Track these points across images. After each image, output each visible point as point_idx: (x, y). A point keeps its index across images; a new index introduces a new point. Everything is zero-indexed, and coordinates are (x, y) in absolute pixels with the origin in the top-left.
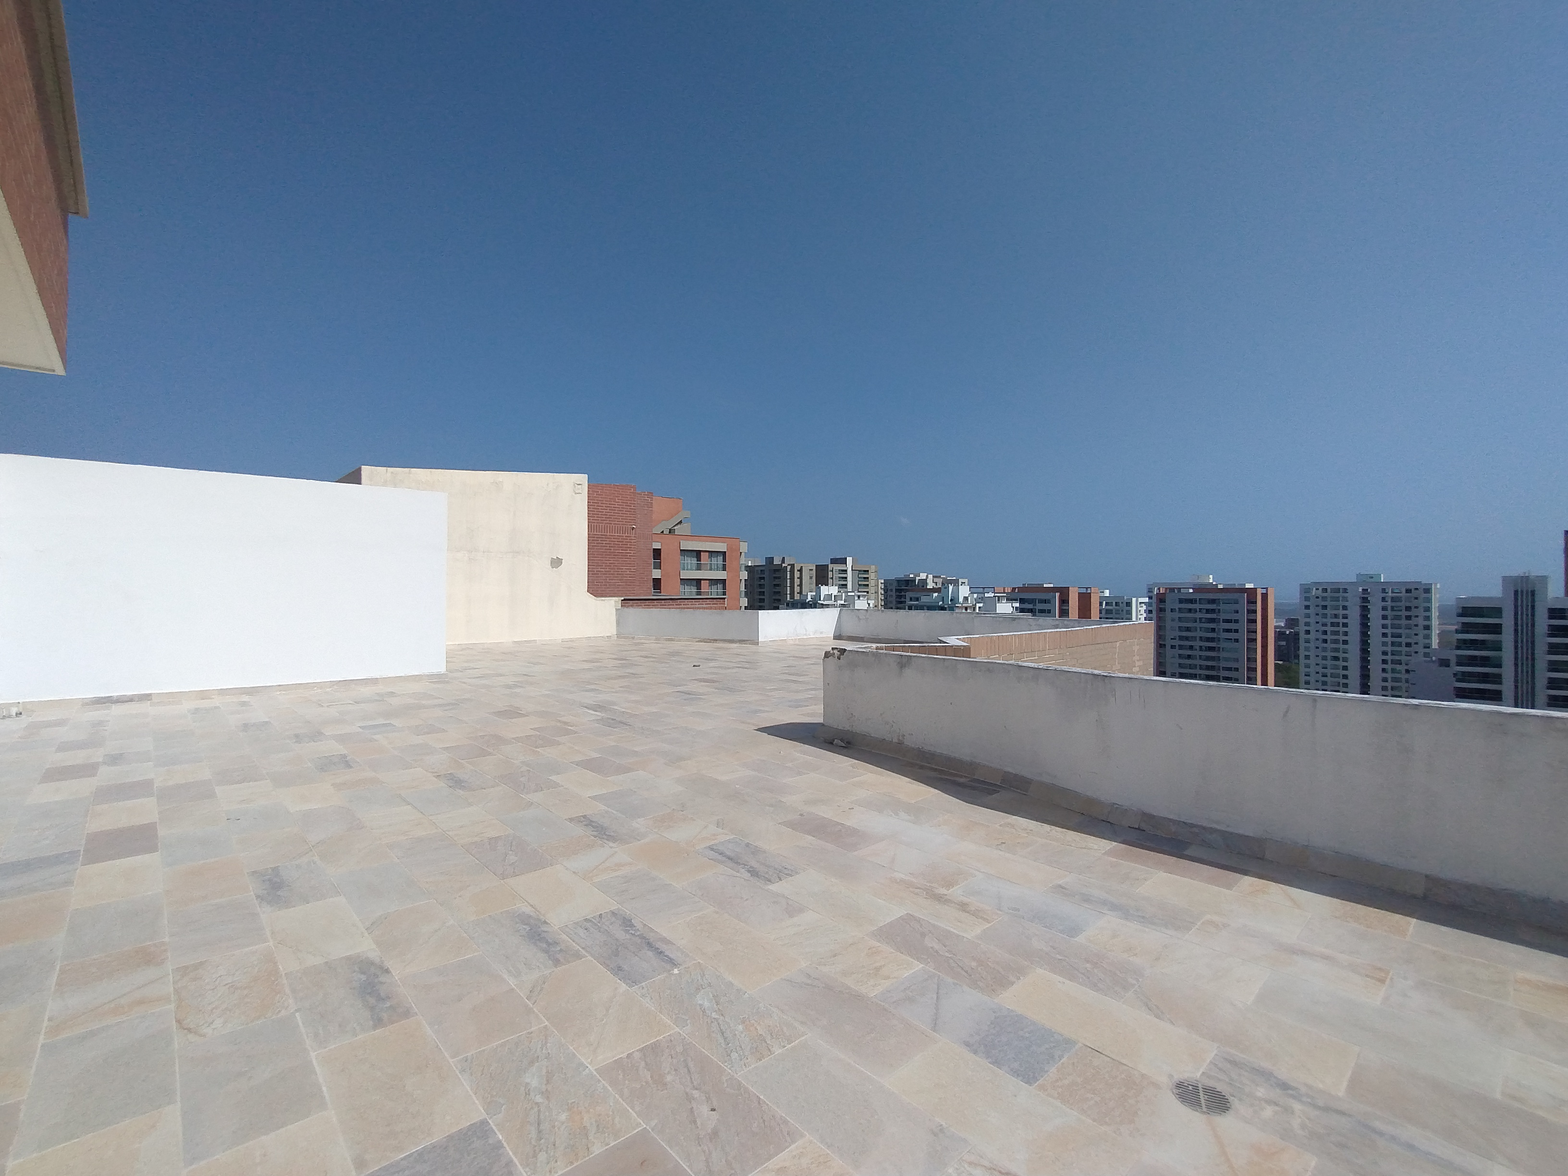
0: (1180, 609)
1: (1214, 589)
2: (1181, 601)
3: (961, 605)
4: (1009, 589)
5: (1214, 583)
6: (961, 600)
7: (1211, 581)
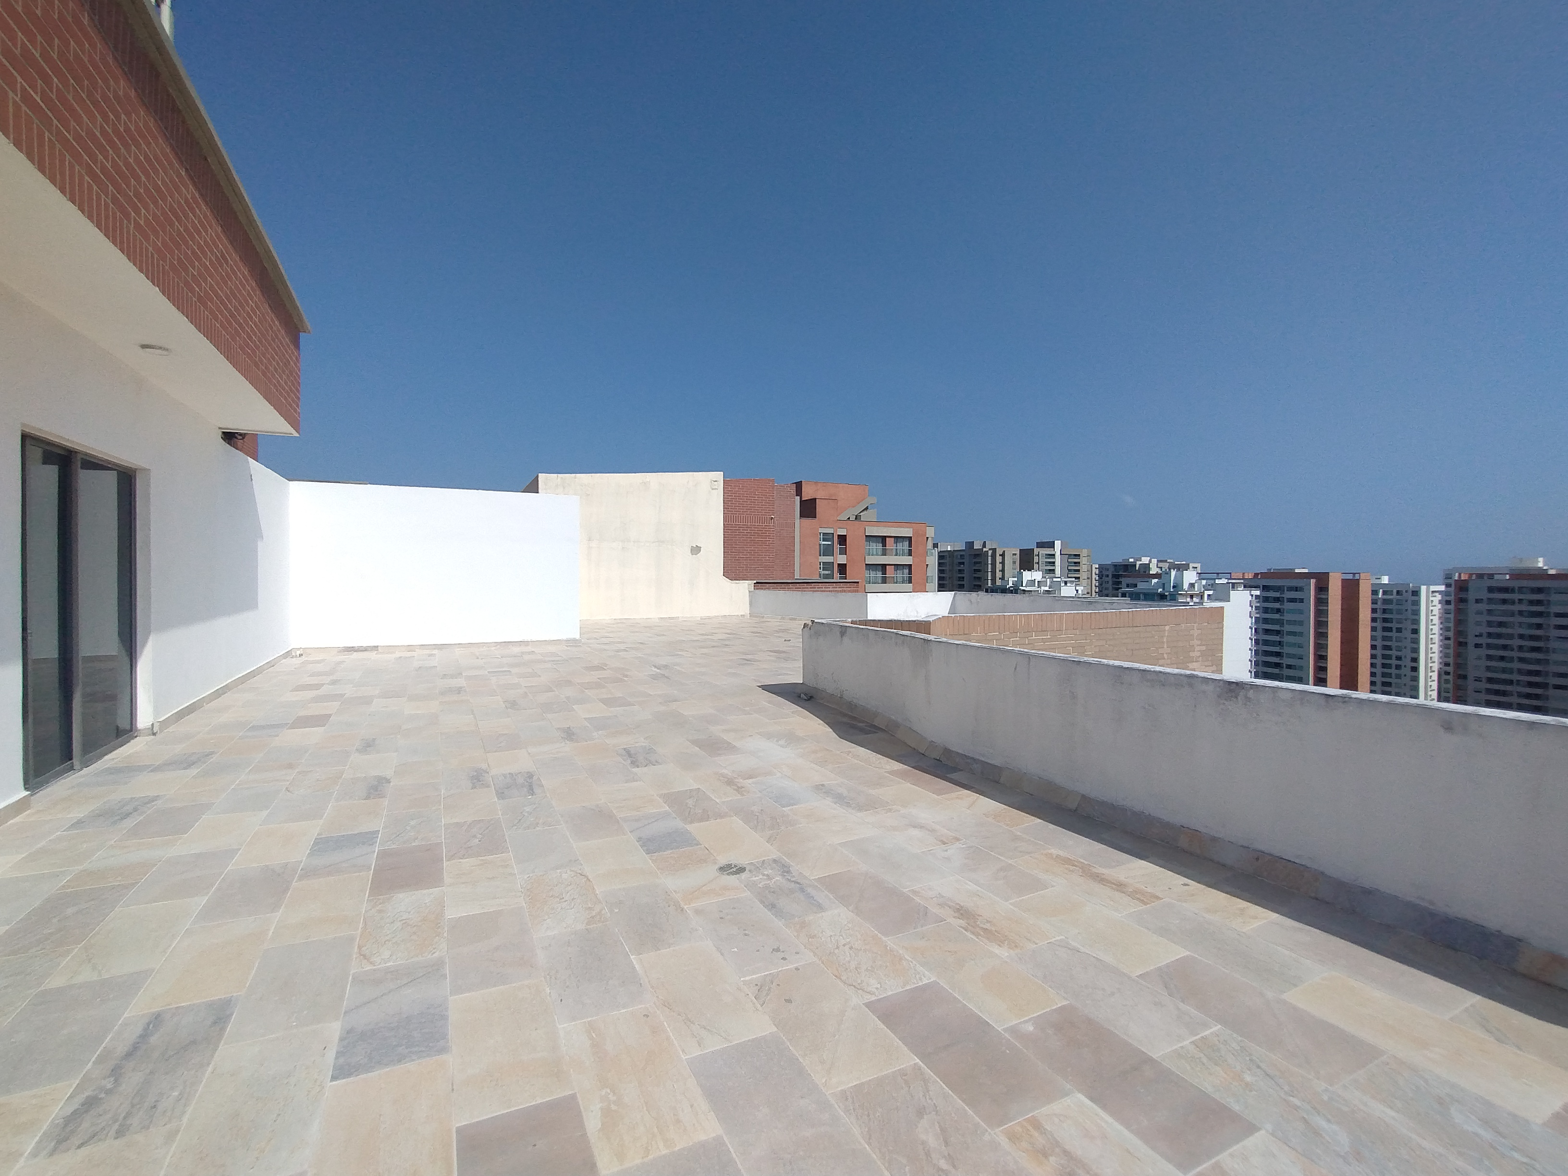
0: (1489, 599)
1: (1542, 575)
2: (1491, 590)
3: (1185, 592)
4: (1250, 574)
5: (1545, 568)
6: (1186, 586)
7: (1540, 565)
